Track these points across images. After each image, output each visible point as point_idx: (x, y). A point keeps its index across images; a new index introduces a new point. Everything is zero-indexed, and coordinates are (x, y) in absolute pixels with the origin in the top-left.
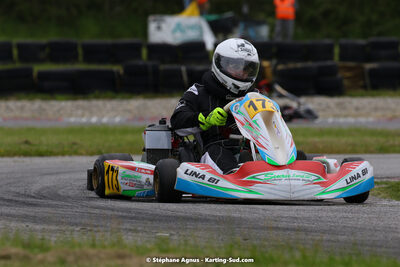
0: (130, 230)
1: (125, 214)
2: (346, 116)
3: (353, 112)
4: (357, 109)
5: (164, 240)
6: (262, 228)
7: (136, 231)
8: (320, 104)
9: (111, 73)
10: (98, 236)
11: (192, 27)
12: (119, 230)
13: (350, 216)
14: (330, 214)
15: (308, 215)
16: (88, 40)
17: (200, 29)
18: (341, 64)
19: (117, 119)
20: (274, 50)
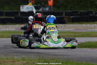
0: (16, 55)
1: (15, 52)
2: (66, 29)
3: (68, 28)
4: (69, 27)
5: (24, 58)
6: (47, 55)
7: (17, 56)
8: (60, 26)
9: (12, 18)
10: (8, 57)
11: (30, 8)
12: (13, 55)
13: (67, 52)
14: (63, 52)
15: (57, 52)
16: (6, 11)
17: (32, 8)
18: (65, 16)
19: (13, 30)
20: (50, 13)
